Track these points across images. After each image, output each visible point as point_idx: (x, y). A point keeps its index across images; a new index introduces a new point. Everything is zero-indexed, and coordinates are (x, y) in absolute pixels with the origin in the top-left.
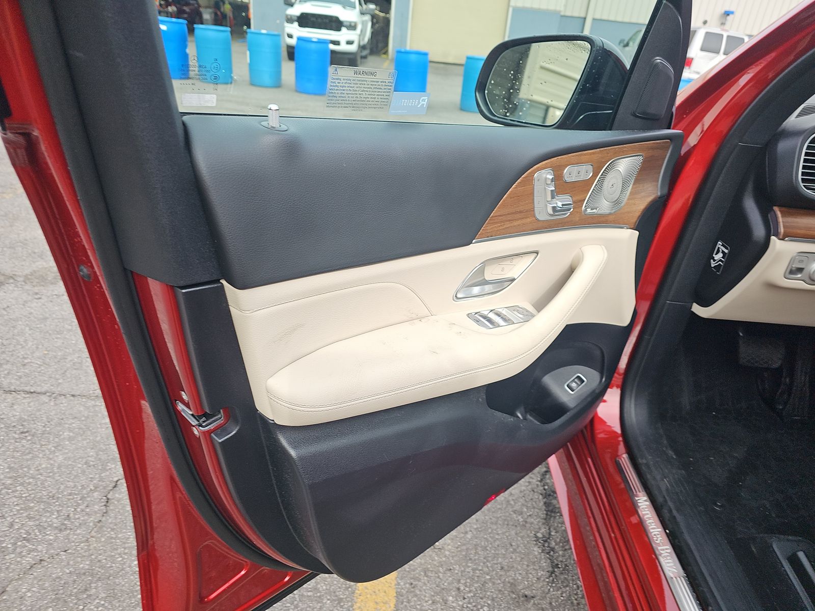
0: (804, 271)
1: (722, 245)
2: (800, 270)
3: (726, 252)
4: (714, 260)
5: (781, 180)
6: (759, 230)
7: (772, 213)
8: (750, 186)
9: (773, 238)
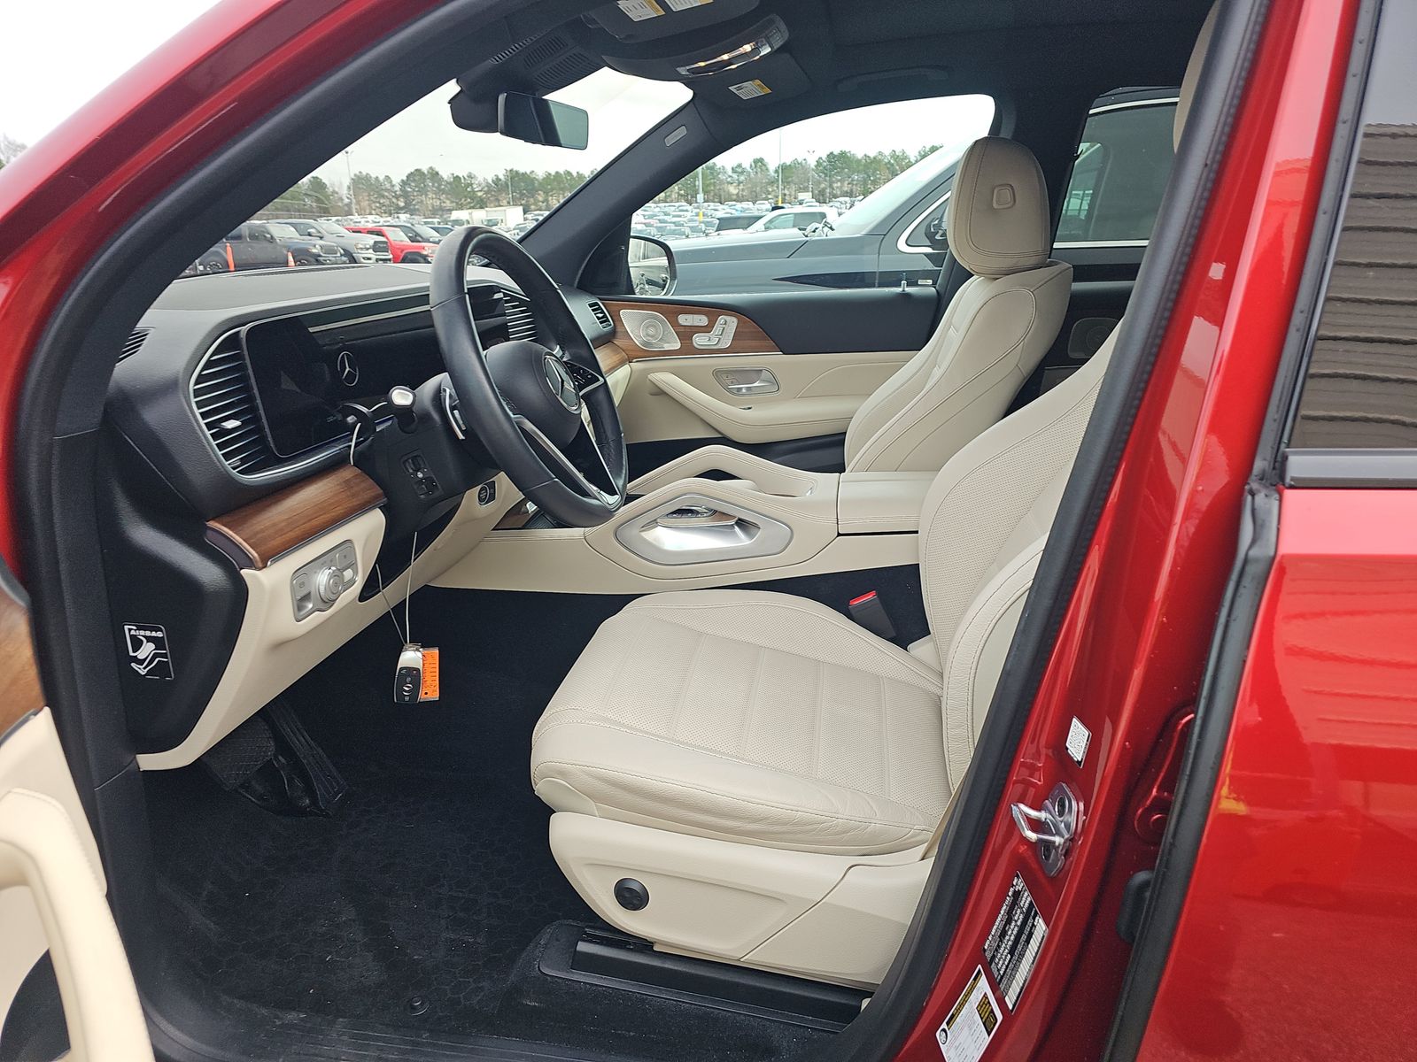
0: (312, 594)
1: (139, 628)
2: (307, 597)
3: (161, 635)
4: (140, 662)
5: (197, 477)
6: (206, 571)
7: (209, 533)
8: (123, 506)
9: (244, 572)
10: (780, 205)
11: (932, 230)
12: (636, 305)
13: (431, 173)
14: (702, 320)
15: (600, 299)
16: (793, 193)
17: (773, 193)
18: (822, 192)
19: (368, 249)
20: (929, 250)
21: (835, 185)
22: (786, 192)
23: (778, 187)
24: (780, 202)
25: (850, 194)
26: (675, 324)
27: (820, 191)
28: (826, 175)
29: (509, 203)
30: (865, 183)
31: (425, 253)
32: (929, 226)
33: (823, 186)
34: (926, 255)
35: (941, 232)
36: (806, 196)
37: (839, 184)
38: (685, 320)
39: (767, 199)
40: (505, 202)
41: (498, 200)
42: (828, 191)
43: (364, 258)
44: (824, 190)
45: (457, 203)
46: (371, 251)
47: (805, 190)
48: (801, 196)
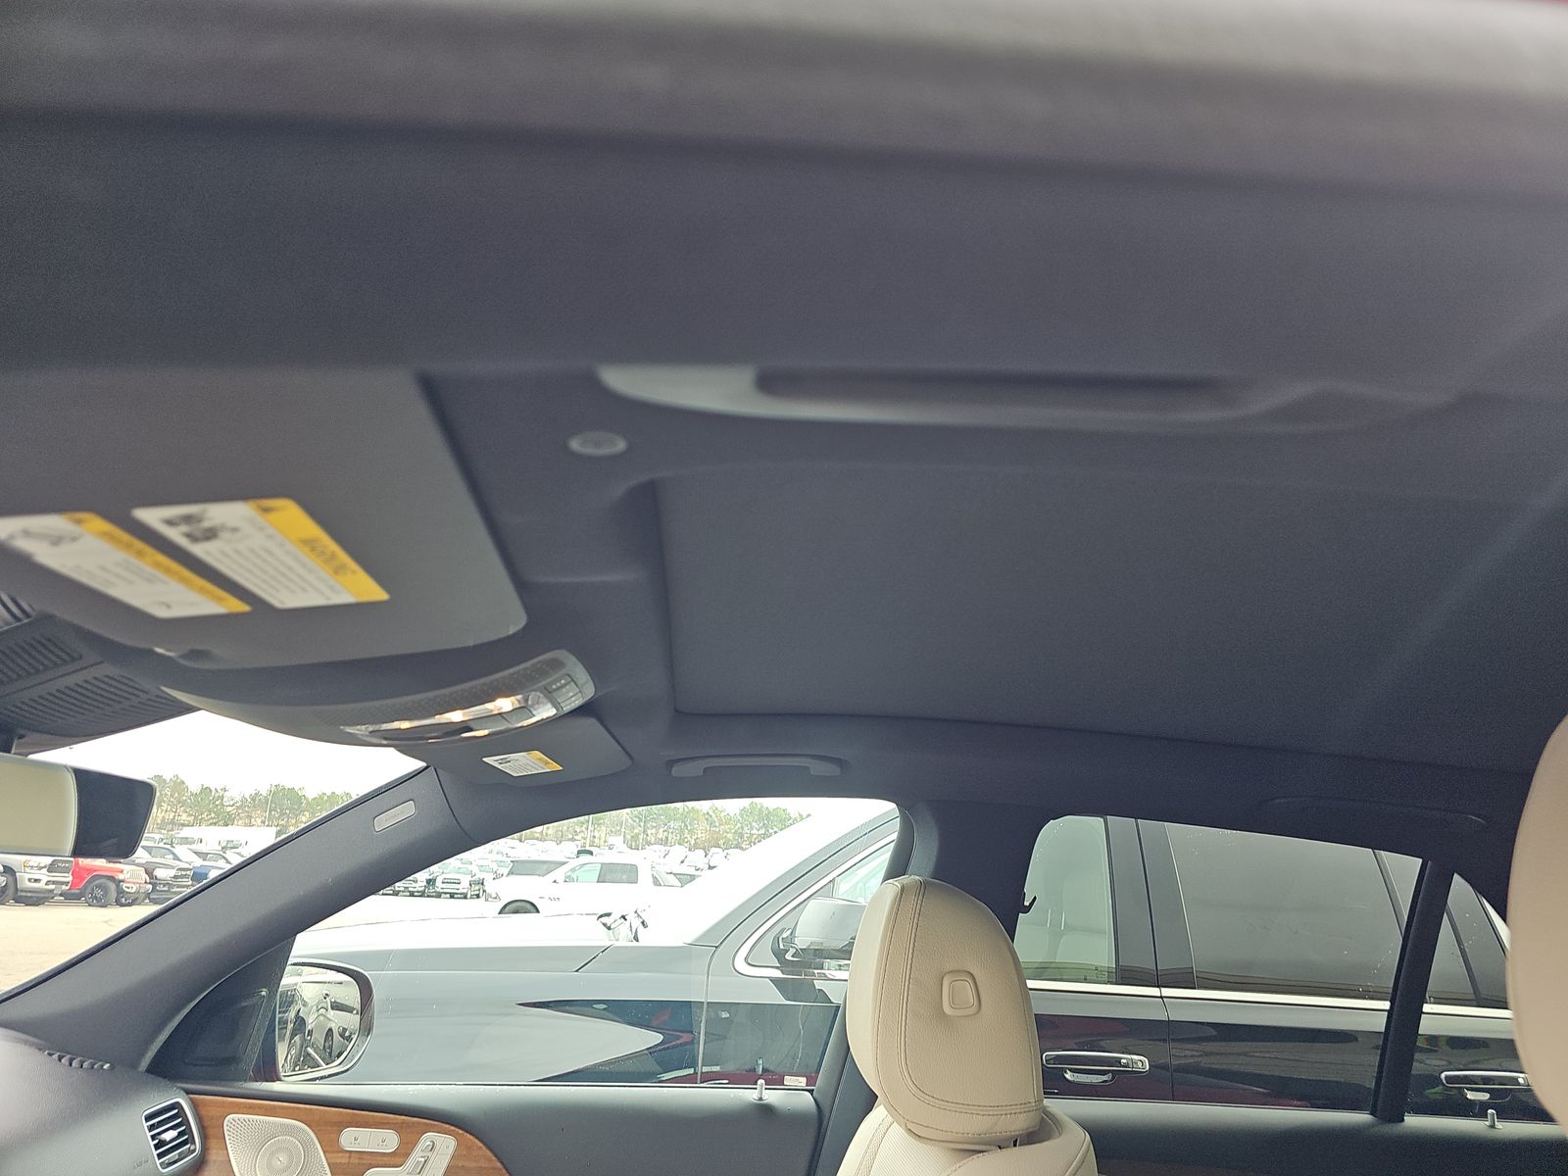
10: (588, 848)
11: (782, 947)
12: (260, 1107)
13: (175, 782)
14: (384, 1140)
15: (188, 1092)
16: (603, 836)
17: (582, 834)
18: (635, 838)
19: (41, 868)
20: (777, 974)
21: (649, 832)
22: (596, 834)
23: (587, 829)
24: (588, 845)
25: (665, 842)
26: (331, 1146)
27: (632, 837)
28: (641, 820)
29: (263, 822)
30: (682, 832)
31: (121, 877)
32: (777, 939)
33: (636, 831)
34: (773, 980)
35: (792, 951)
36: (617, 841)
37: (654, 831)
38: (357, 1139)
39: (573, 840)
40: (259, 821)
41: (250, 817)
42: (641, 837)
43: (30, 880)
44: (637, 835)
45: (196, 818)
46: (44, 871)
47: (617, 833)
48: (612, 840)
